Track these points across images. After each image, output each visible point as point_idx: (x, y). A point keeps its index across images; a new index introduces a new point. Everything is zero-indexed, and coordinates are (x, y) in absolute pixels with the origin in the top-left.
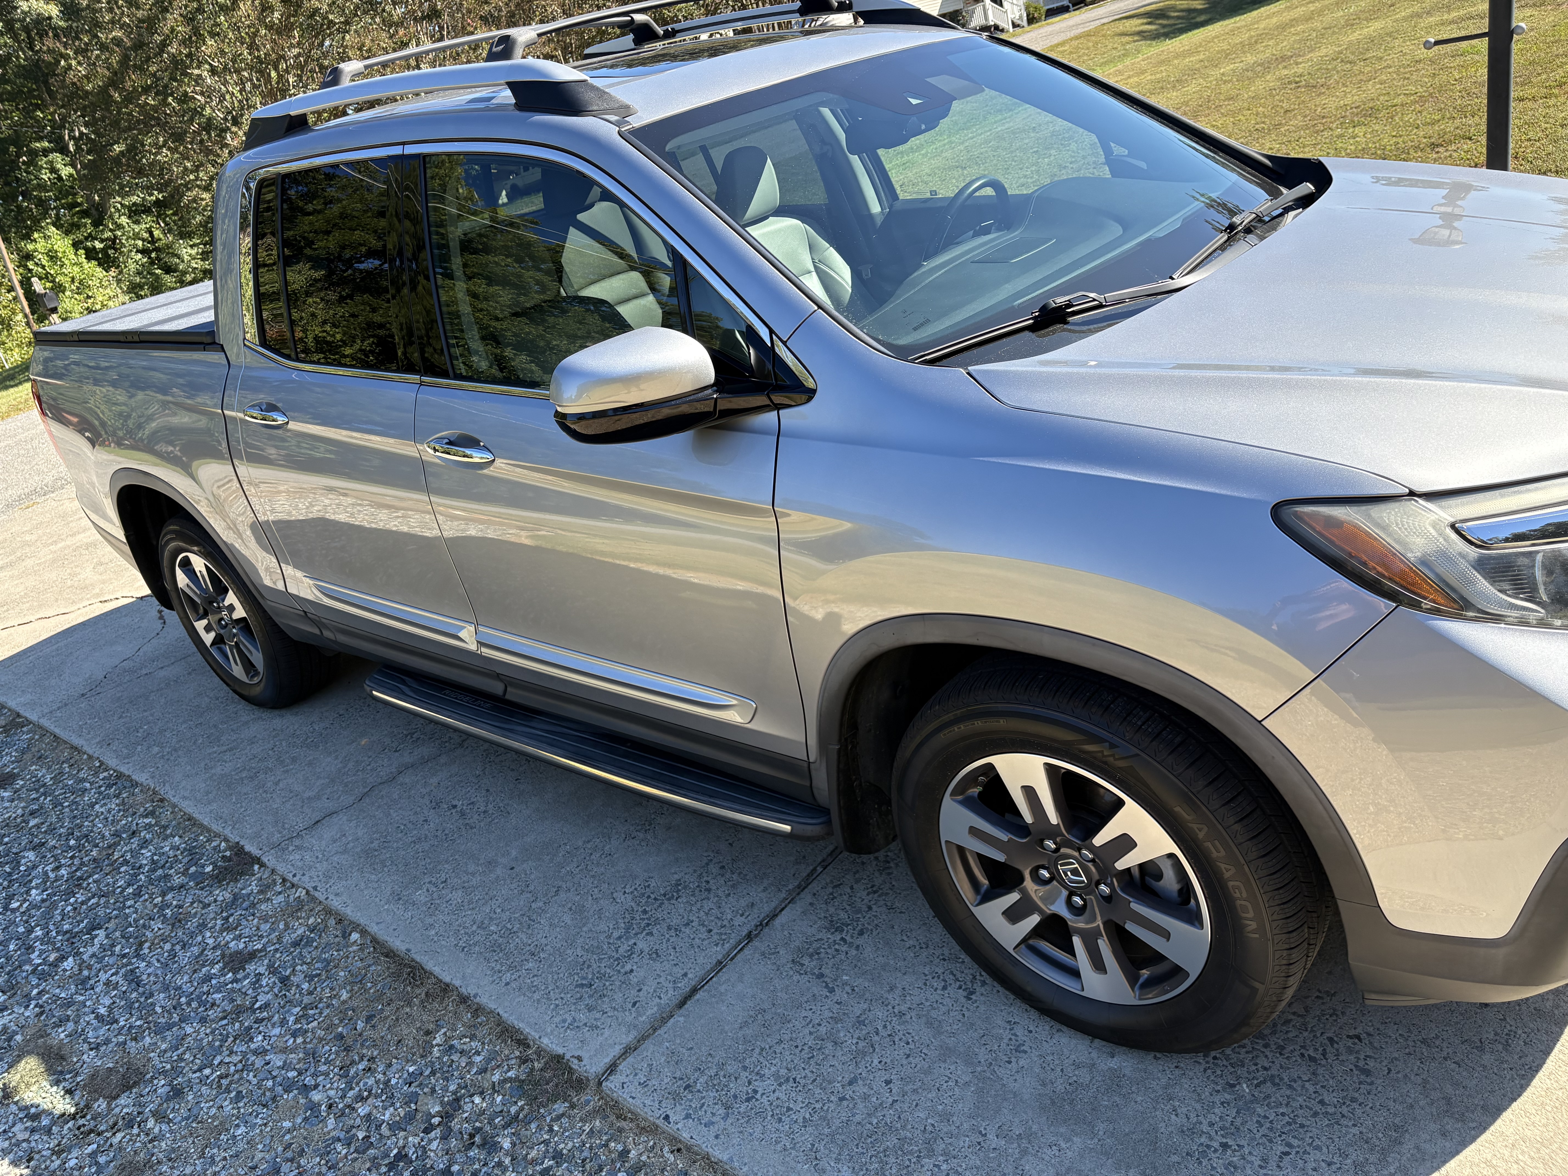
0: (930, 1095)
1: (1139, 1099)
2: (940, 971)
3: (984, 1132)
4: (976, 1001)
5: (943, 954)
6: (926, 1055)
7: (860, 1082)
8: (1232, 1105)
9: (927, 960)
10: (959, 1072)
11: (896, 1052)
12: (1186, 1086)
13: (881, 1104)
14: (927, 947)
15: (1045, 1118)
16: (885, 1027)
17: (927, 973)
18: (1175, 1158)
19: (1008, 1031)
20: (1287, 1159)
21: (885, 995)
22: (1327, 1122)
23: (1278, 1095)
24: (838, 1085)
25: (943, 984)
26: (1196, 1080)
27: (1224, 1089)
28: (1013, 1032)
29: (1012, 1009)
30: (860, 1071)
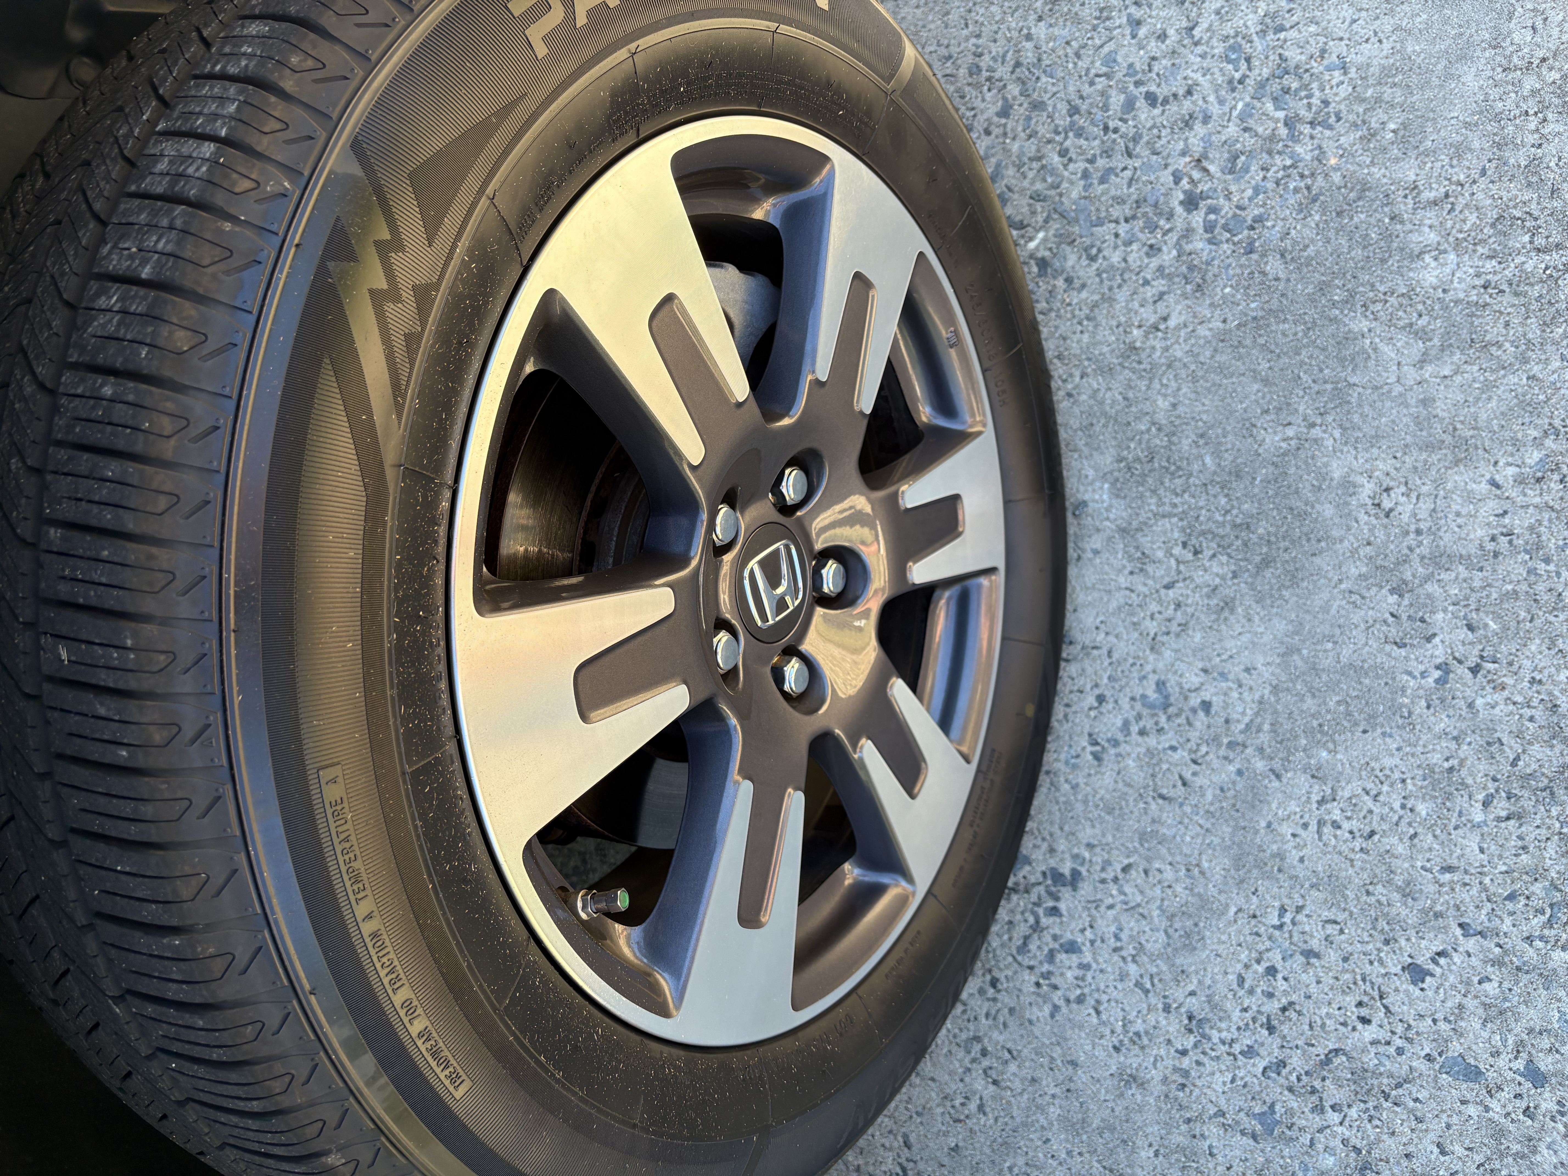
0: (1400, 849)
1: (1163, 404)
2: (1029, 978)
3: (1437, 674)
4: (1075, 857)
5: (982, 991)
6: (1283, 910)
7: (1456, 1048)
8: (1087, 241)
9: (1012, 1023)
10: (1293, 807)
11: (1313, 989)
12: (1086, 338)
13: (1498, 963)
14: (977, 1039)
15: (1317, 560)
16: (1250, 1052)
17: (1047, 1009)
18: (1274, 266)
19: (1124, 748)
20: (1162, 92)
21: (1157, 1088)
22: (1044, 79)
23: (1026, 183)
24: (1494, 1104)
25: (1061, 957)
26: (1062, 330)
27: (1056, 274)
28: (1120, 737)
29: (1060, 766)
30: (1421, 1065)
